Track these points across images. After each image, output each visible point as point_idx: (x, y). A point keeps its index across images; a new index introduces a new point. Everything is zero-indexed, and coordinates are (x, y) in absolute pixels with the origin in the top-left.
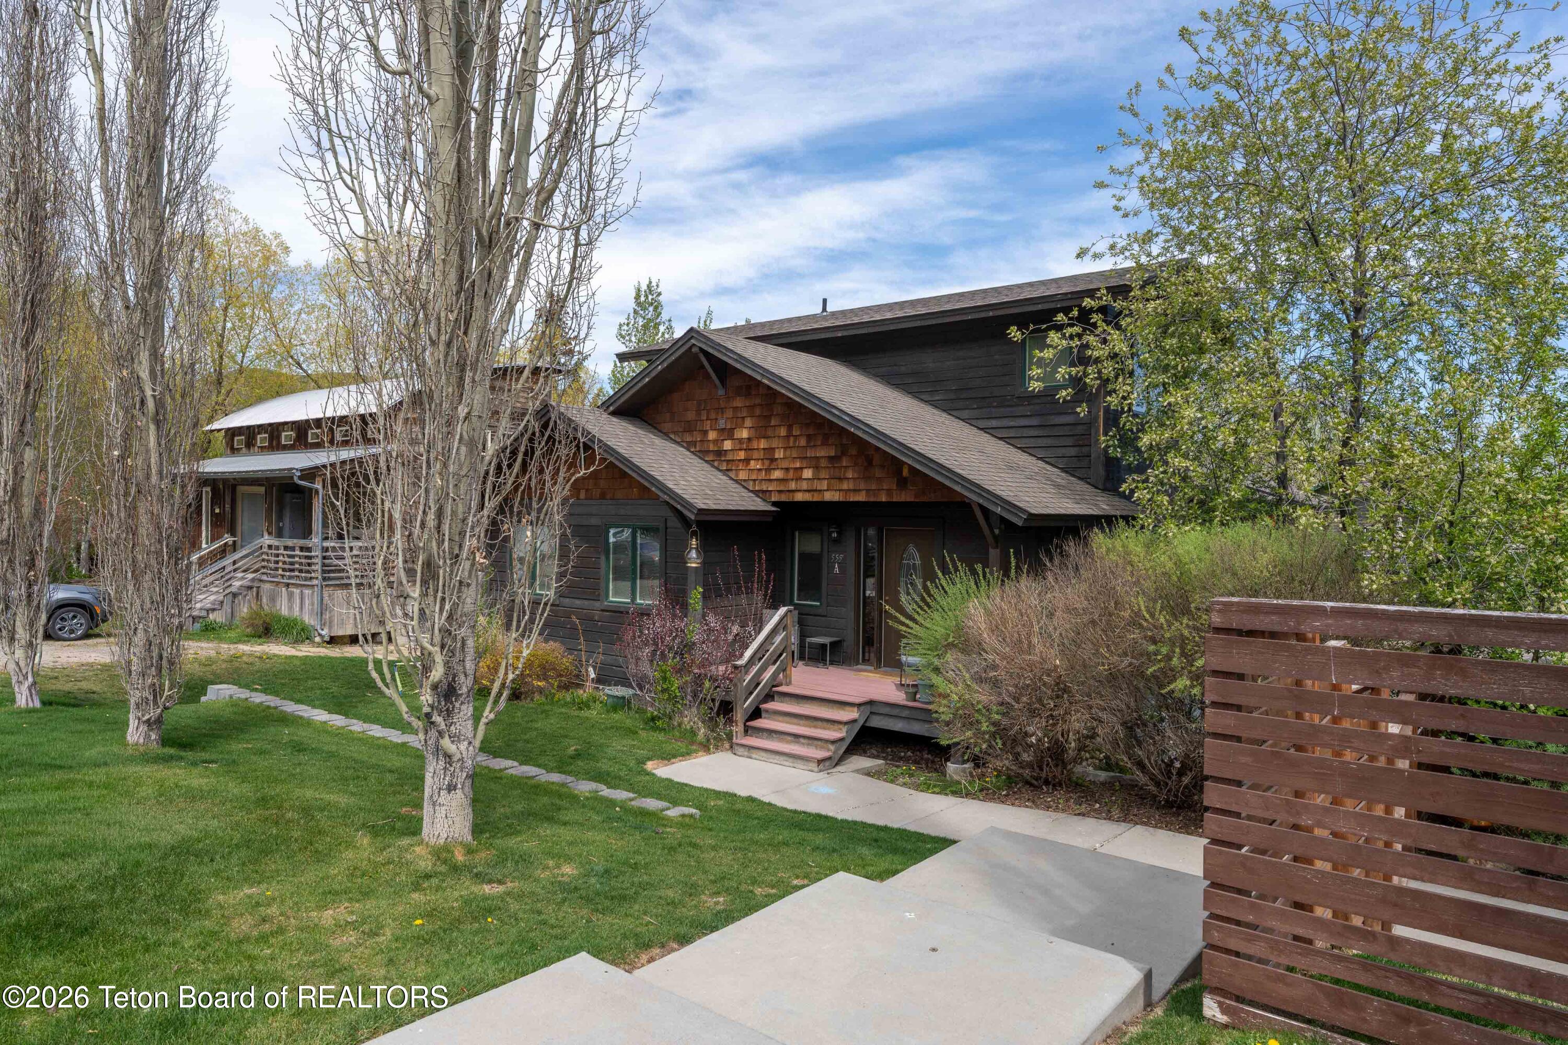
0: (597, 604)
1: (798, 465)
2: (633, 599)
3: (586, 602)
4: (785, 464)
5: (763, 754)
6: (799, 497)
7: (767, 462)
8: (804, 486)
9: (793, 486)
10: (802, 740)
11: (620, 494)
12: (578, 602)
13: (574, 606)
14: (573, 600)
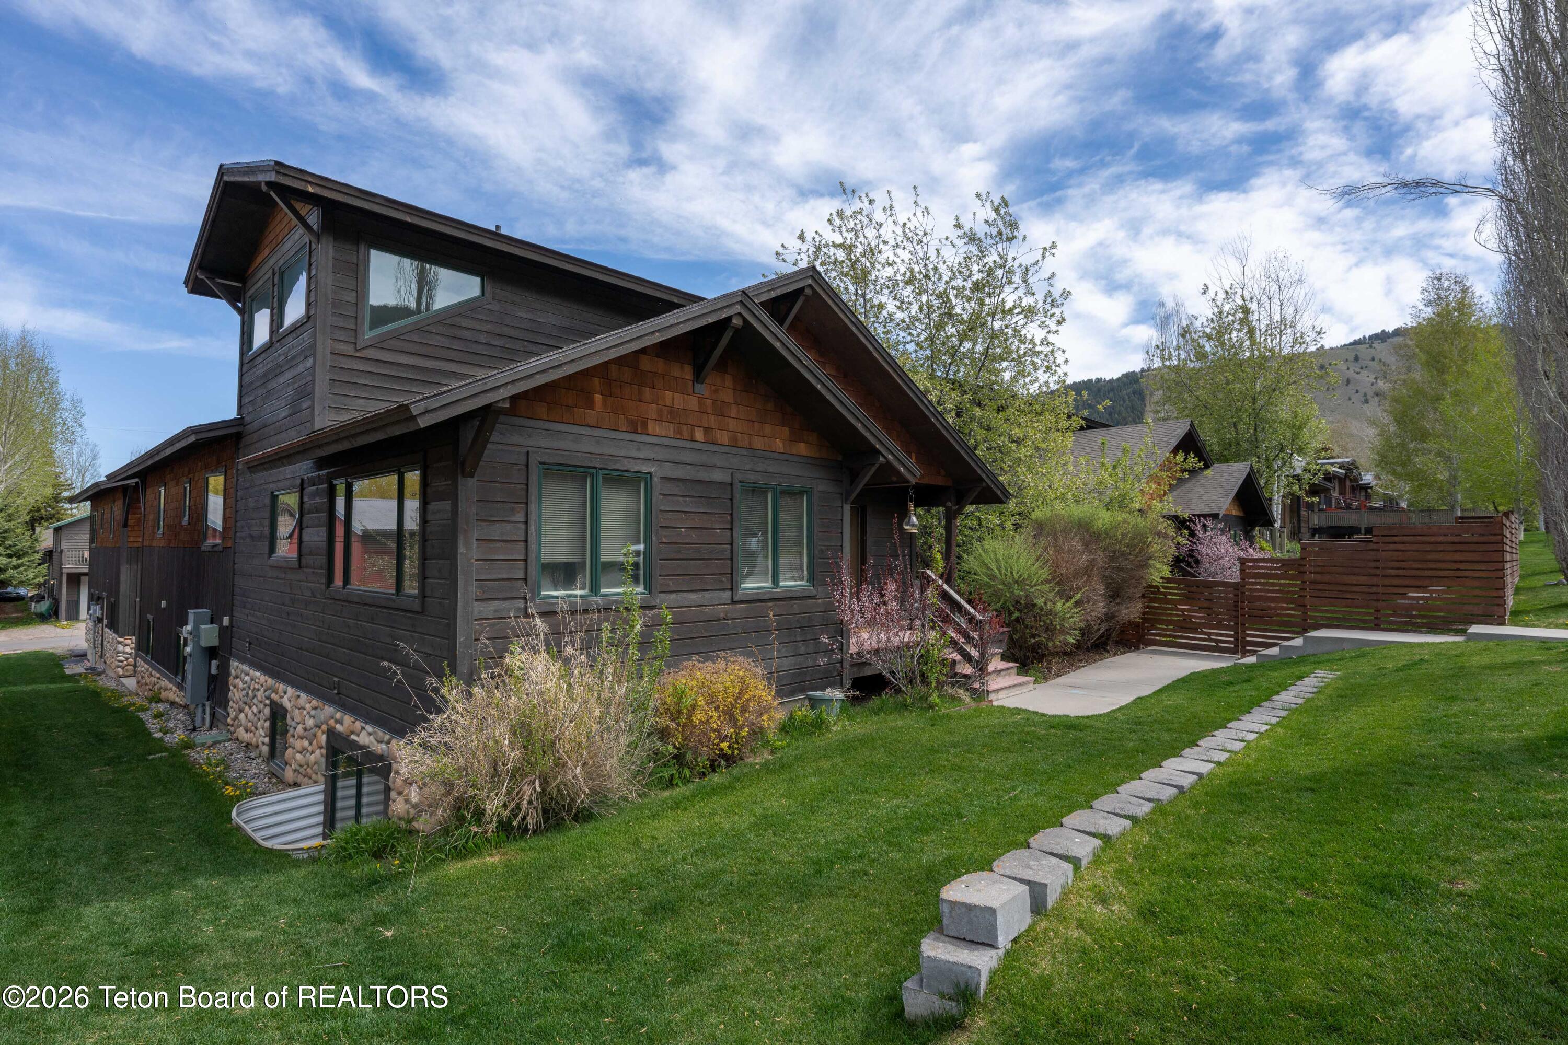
2: (776, 581)
3: (707, 595)
11: (758, 443)
12: (694, 597)
13: (687, 604)
14: (685, 595)
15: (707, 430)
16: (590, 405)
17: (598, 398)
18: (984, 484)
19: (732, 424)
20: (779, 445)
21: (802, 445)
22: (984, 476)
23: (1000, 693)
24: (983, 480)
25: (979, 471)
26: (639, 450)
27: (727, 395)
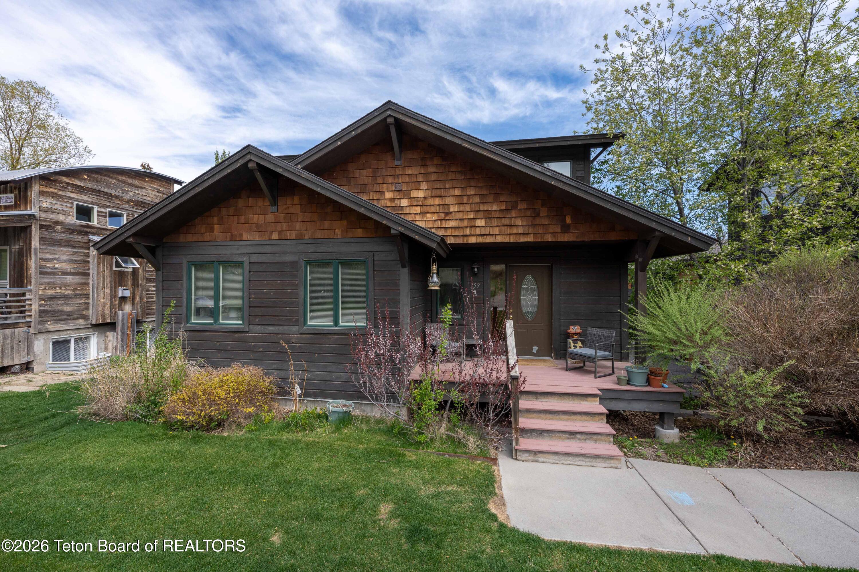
0: (295, 329)
1: (472, 216)
2: (336, 322)
3: (281, 328)
4: (459, 216)
5: (551, 457)
6: (473, 240)
7: (442, 215)
8: (478, 231)
9: (467, 232)
10: (579, 436)
11: (319, 235)
12: (272, 328)
13: (267, 332)
14: (266, 327)
15: (280, 232)
16: (212, 230)
17: (216, 226)
18: (657, 233)
19: (298, 226)
20: (338, 232)
21: (360, 230)
22: (653, 225)
23: (540, 455)
24: (654, 230)
25: (643, 221)
26: (238, 249)
27: (297, 209)
